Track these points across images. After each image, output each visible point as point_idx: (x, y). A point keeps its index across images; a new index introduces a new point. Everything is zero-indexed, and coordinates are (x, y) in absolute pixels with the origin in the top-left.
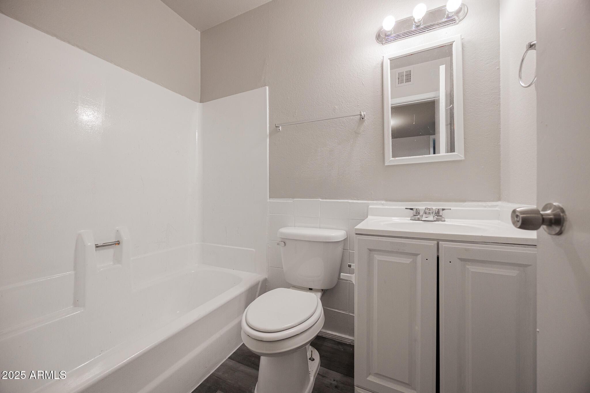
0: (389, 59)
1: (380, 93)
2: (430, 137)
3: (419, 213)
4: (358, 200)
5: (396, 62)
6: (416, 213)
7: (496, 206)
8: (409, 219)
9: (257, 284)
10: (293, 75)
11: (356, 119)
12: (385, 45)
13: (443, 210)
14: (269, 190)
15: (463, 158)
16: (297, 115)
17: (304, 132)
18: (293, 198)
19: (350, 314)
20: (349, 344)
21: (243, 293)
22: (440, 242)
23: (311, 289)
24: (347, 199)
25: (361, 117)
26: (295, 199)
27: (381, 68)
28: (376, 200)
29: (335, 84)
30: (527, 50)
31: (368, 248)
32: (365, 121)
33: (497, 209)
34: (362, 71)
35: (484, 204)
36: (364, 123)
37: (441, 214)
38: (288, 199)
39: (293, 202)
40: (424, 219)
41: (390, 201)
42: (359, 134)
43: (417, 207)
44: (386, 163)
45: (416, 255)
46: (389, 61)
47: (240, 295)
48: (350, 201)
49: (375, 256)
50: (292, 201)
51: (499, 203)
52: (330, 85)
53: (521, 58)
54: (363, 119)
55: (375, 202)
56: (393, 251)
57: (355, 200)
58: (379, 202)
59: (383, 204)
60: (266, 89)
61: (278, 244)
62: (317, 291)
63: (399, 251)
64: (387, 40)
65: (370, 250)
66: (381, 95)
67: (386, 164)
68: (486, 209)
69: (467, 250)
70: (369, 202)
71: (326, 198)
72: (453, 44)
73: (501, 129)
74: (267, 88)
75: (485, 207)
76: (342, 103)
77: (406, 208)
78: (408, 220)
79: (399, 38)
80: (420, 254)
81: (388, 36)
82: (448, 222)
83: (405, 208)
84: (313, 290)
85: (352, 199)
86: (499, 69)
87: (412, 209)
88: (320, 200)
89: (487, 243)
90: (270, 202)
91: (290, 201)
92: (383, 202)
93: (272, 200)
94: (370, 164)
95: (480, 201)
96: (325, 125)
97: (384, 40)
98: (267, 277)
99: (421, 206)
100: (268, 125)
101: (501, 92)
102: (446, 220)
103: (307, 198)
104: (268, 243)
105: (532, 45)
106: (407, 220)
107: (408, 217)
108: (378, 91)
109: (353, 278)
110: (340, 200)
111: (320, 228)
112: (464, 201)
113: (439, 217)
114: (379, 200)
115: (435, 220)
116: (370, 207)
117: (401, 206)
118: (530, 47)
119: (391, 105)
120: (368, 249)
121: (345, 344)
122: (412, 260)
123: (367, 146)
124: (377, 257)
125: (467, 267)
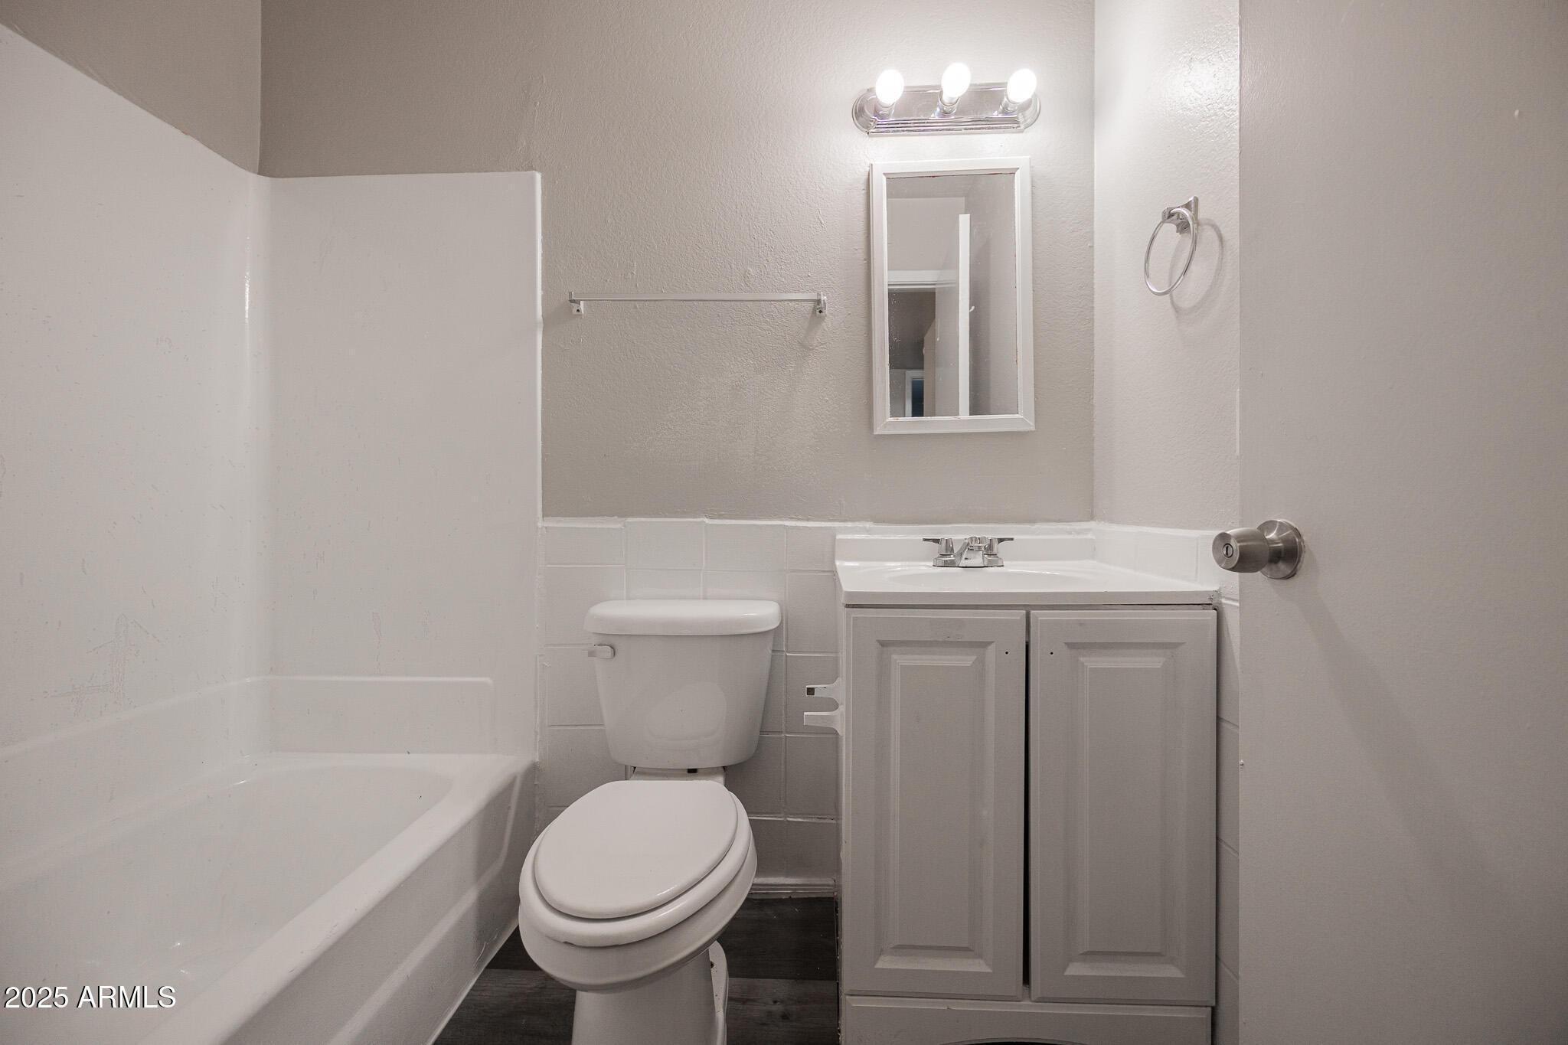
0: (884, 174)
1: (861, 255)
2: (905, 374)
3: (952, 550)
4: (808, 520)
5: (901, 185)
6: (947, 550)
7: (1088, 530)
8: (932, 564)
9: (508, 788)
10: (625, 156)
11: (803, 309)
12: (875, 139)
13: (1001, 540)
14: (541, 491)
15: (1033, 428)
16: (635, 277)
17: (657, 326)
18: (624, 514)
19: (789, 819)
20: (787, 897)
21: (469, 823)
22: (1032, 612)
23: (692, 771)
24: (780, 518)
25: (818, 307)
26: (630, 520)
27: (864, 192)
28: (852, 520)
29: (747, 208)
30: (1163, 222)
31: (880, 639)
32: (826, 319)
33: (1089, 536)
34: (818, 189)
35: (1068, 527)
36: (824, 324)
37: (995, 551)
38: (606, 518)
39: (625, 526)
40: (963, 563)
41: (884, 521)
42: (810, 350)
43: (947, 537)
44: (878, 428)
45: (984, 645)
46: (884, 178)
47: (462, 830)
48: (788, 523)
49: (894, 657)
50: (619, 526)
51: (1092, 524)
52: (734, 207)
53: (1150, 236)
54: (820, 312)
55: (849, 524)
56: (936, 641)
57: (799, 519)
58: (857, 524)
59: (868, 531)
60: (532, 181)
61: (591, 654)
62: (710, 773)
63: (951, 639)
64: (879, 126)
65: (883, 644)
66: (865, 260)
67: (878, 431)
68: (1071, 537)
69: (1081, 624)
70: (836, 524)
71: (720, 517)
72: (1016, 173)
73: (1095, 372)
74: (538, 176)
75: (1070, 533)
76: (766, 262)
77: (925, 540)
78: (929, 567)
79: (906, 129)
80: (993, 642)
81: (882, 117)
82: (1011, 567)
83: (922, 538)
84: (699, 771)
85: (792, 519)
86: (1092, 247)
87: (937, 541)
88: (707, 521)
89: (1114, 607)
90: (546, 528)
91: (614, 524)
92: (868, 525)
93: (553, 523)
94: (836, 429)
95: (1059, 521)
96: (719, 316)
97: (872, 123)
98: (537, 760)
99: (958, 534)
100: (539, 293)
101: (1095, 296)
102: (1005, 563)
103: (666, 517)
104: (541, 655)
105: (1173, 215)
106: (926, 567)
107: (927, 559)
108: (857, 248)
109: (839, 720)
110: (760, 519)
111: (705, 598)
112: (1032, 521)
113: (991, 558)
114: (858, 521)
115: (986, 564)
116: (839, 537)
117: (913, 535)
118: (1169, 217)
119: (889, 285)
120: (878, 641)
121: (780, 901)
122: (974, 658)
123: (831, 382)
124: (901, 660)
125: (1082, 659)
